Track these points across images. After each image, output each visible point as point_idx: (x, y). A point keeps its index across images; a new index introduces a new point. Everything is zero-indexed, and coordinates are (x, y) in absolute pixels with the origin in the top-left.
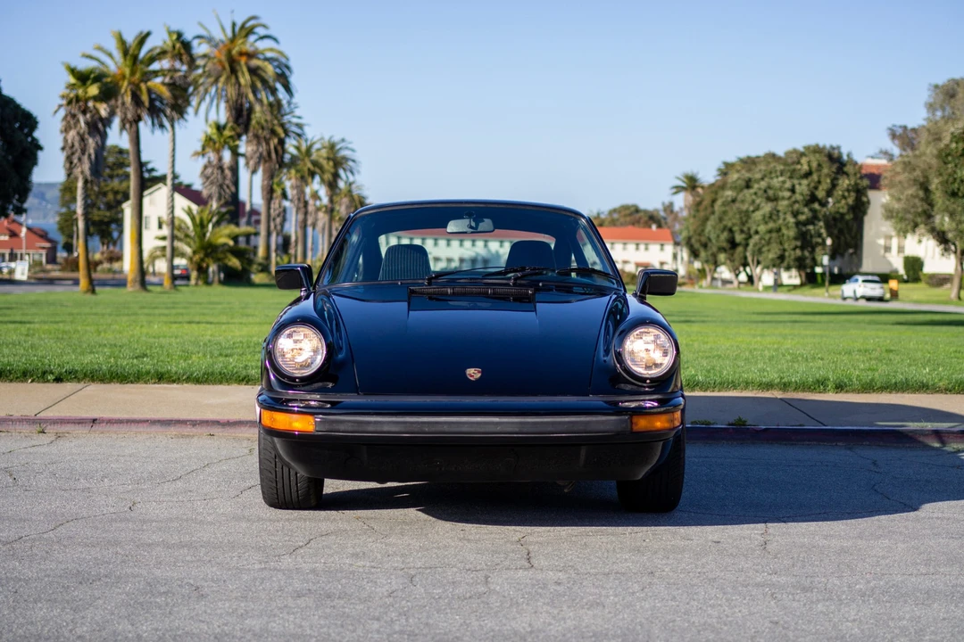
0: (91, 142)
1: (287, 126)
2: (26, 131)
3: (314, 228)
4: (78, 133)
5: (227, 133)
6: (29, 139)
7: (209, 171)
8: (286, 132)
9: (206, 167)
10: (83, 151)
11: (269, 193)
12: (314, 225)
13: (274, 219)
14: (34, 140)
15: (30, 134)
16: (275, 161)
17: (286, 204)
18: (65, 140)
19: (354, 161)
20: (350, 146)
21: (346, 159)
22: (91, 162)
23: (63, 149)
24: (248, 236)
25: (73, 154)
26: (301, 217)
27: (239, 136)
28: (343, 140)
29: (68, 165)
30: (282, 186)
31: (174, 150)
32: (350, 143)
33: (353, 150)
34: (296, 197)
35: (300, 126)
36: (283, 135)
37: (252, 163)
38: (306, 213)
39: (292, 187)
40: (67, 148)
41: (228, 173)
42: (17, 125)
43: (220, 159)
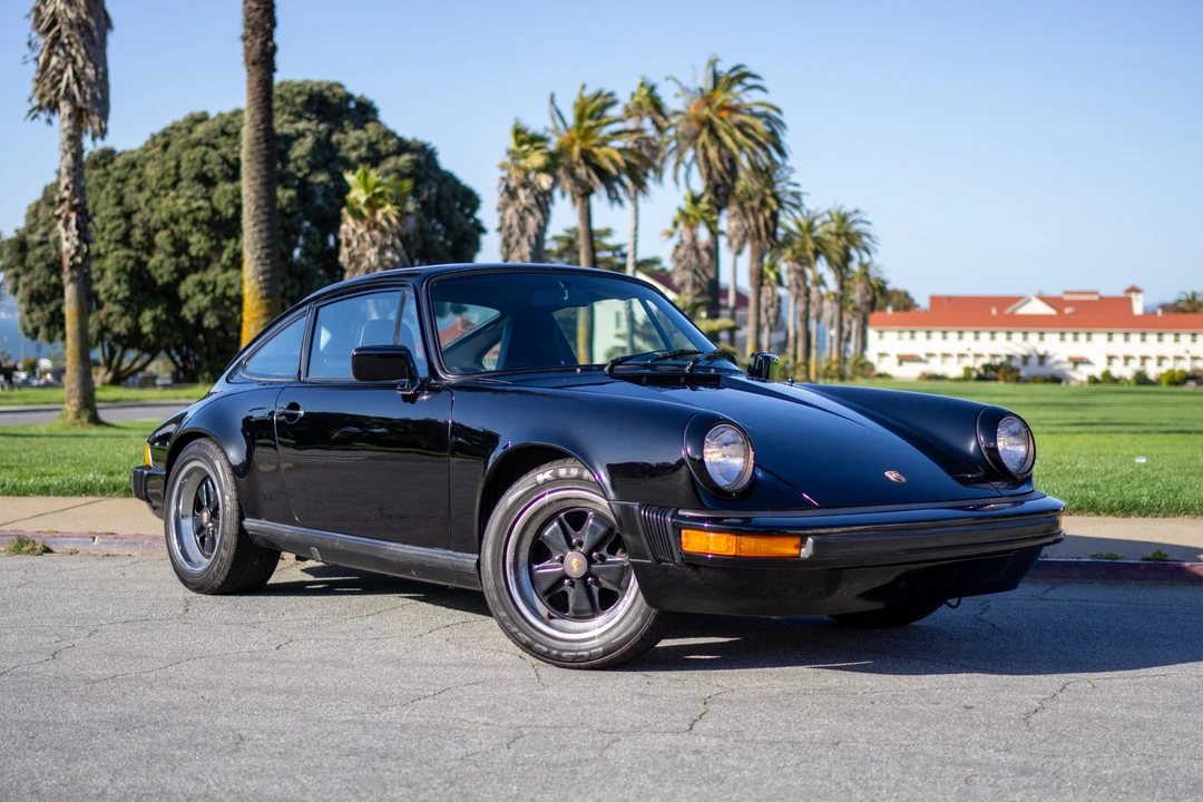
0: (532, 223)
1: (781, 196)
2: (467, 211)
3: (818, 321)
4: (517, 211)
5: (704, 205)
6: (472, 221)
7: (682, 252)
8: (779, 203)
9: (677, 247)
10: (523, 231)
11: (759, 278)
12: (819, 317)
13: (766, 311)
14: (477, 221)
15: (471, 215)
16: (767, 238)
17: (782, 292)
18: (502, 219)
19: (869, 236)
20: (864, 218)
21: (859, 234)
22: (530, 244)
23: (500, 230)
24: (732, 330)
25: (511, 235)
26: (801, 307)
27: (720, 209)
28: (856, 211)
29: (505, 249)
30: (776, 269)
31: (636, 228)
32: (865, 214)
33: (868, 223)
34: (794, 284)
35: (796, 195)
36: (775, 207)
37: (735, 242)
38: (808, 303)
39: (789, 272)
40: (504, 230)
41: (705, 256)
42: (458, 204)
43: (694, 238)
